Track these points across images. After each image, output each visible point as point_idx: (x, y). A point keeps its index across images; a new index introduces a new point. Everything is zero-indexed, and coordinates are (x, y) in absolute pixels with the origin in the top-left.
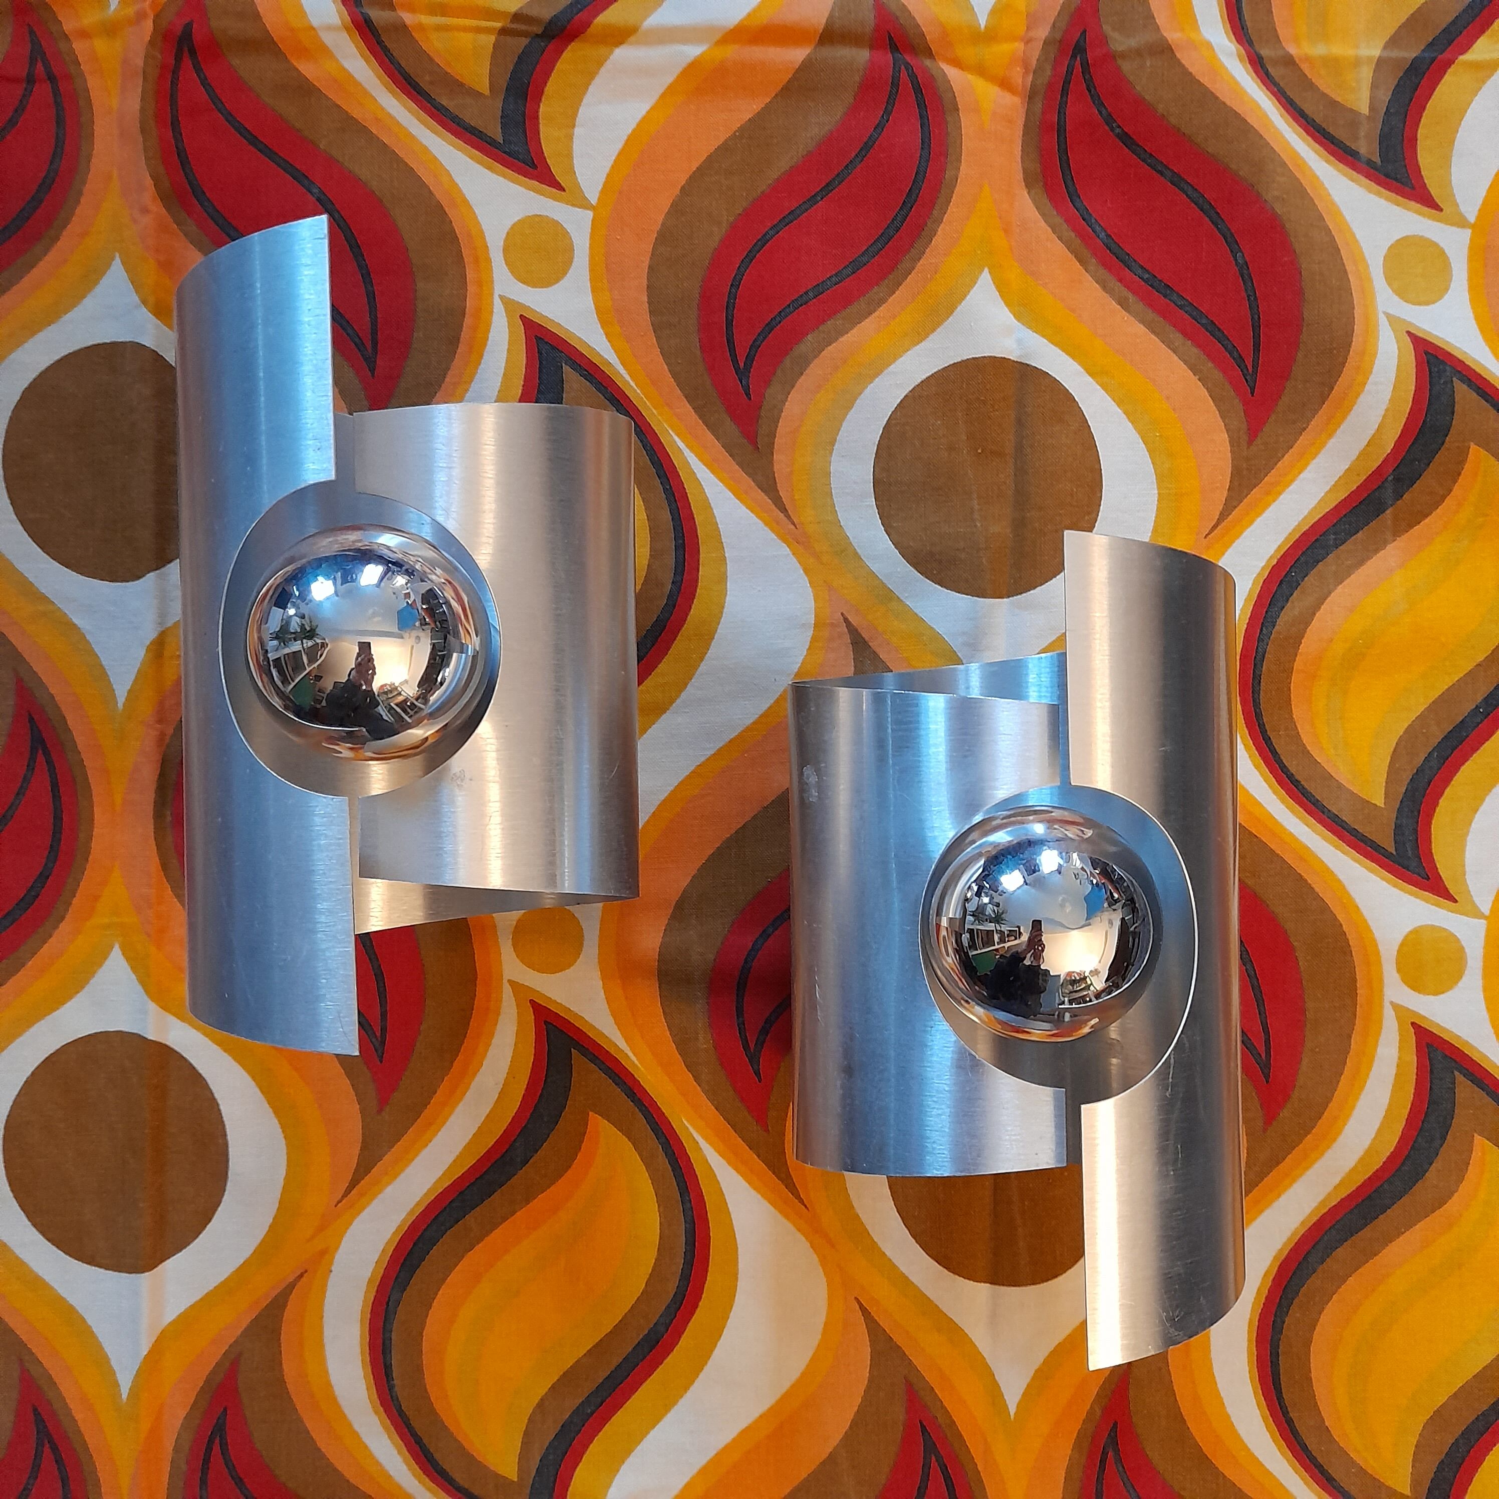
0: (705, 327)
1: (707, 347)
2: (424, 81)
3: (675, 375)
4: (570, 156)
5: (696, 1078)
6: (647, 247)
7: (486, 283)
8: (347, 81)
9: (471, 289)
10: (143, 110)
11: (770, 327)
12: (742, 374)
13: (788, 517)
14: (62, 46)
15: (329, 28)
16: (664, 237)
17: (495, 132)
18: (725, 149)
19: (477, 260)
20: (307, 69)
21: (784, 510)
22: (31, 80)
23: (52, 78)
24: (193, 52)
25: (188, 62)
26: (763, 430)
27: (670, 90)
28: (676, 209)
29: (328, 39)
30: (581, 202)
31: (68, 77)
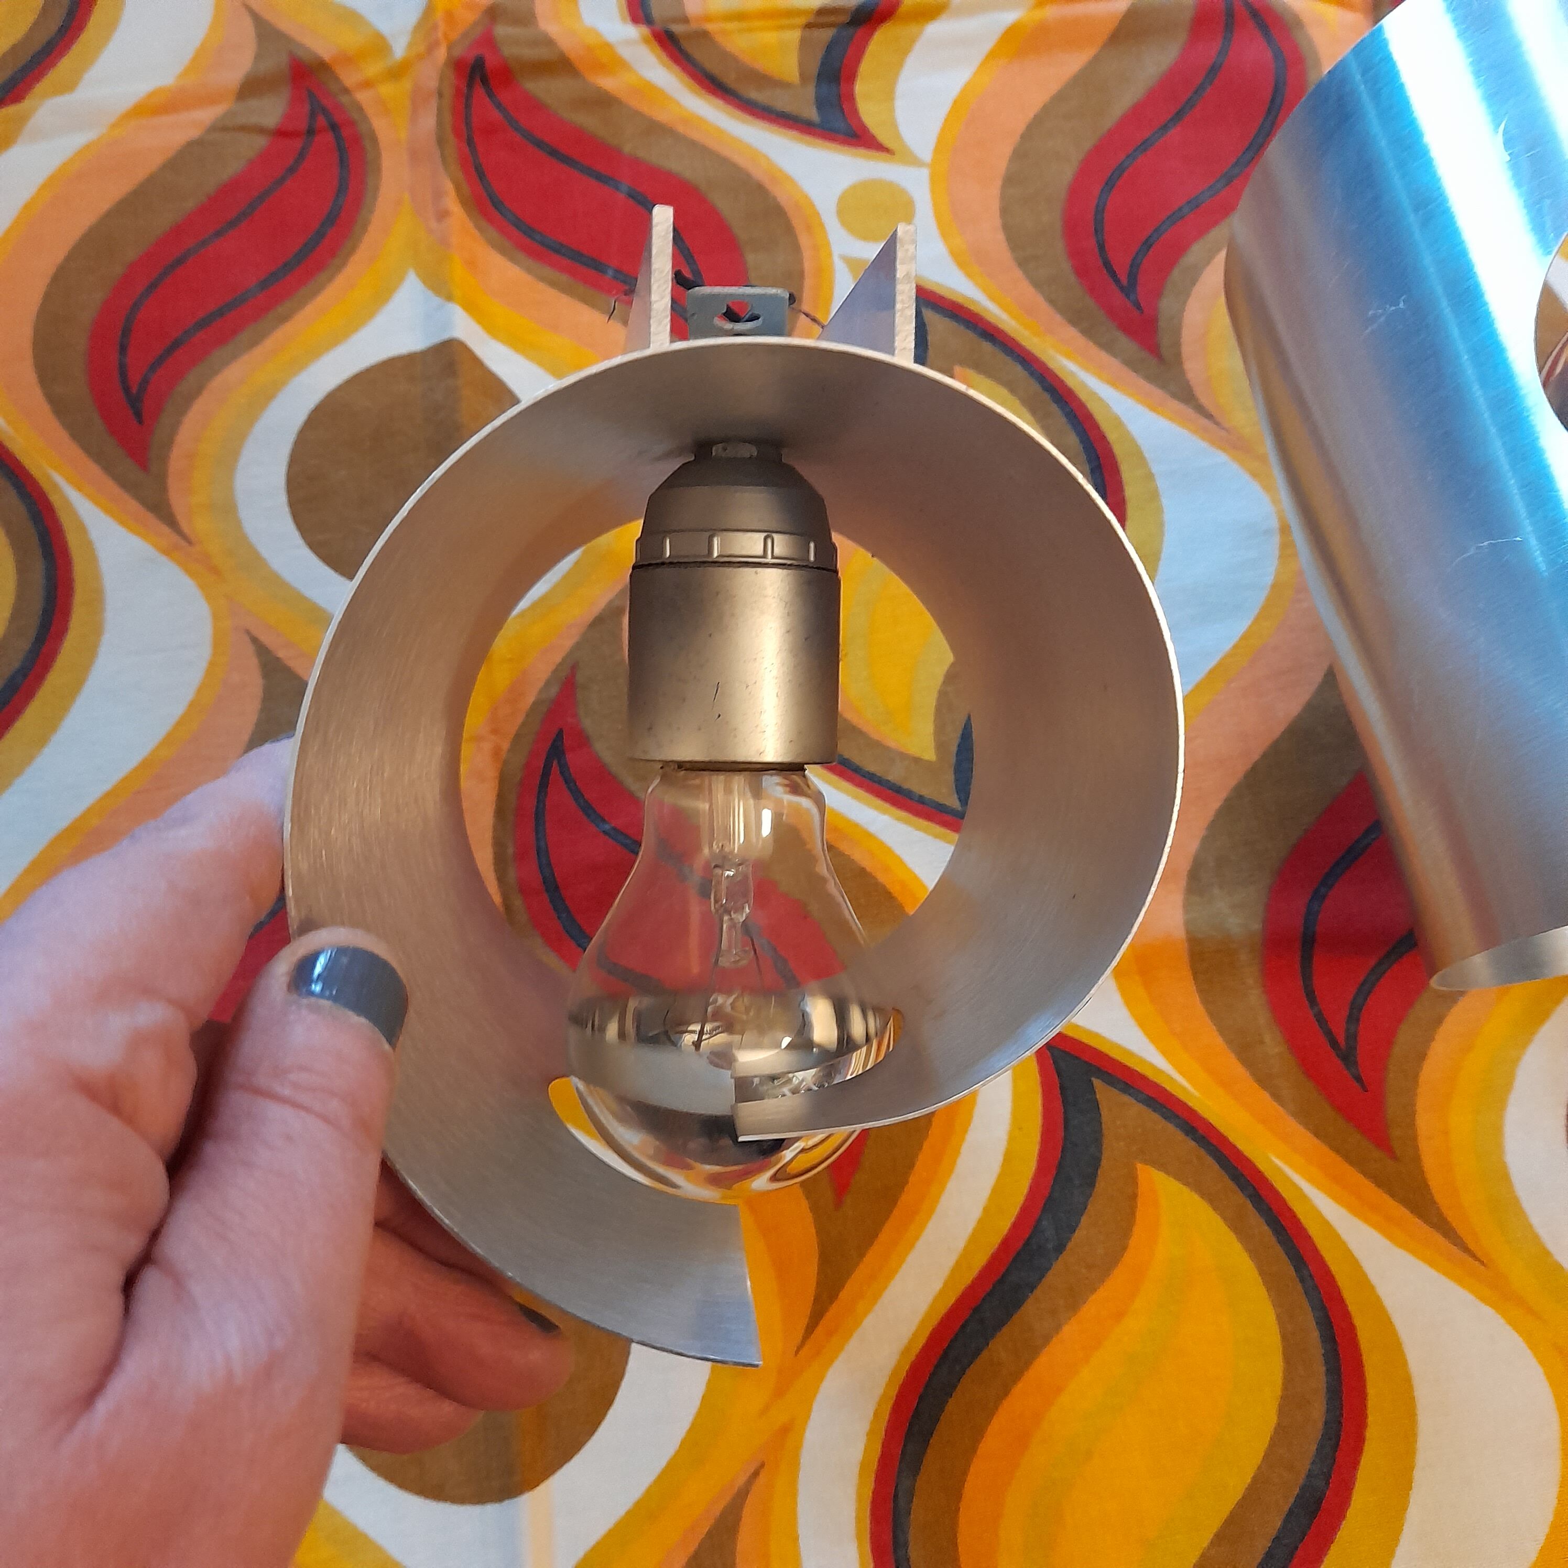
0: (1075, 254)
1: (1082, 271)
2: (730, 79)
3: (1052, 302)
4: (894, 125)
5: (1276, 1096)
6: (995, 191)
7: (822, 247)
8: (649, 90)
9: (807, 254)
10: (440, 123)
11: (1148, 244)
12: (1128, 290)
13: (1217, 423)
14: (344, 99)
15: (628, 42)
16: (1009, 180)
17: (811, 113)
18: (1059, 98)
19: (809, 228)
20: (607, 83)
21: (1209, 416)
22: (311, 132)
23: (334, 127)
24: (485, 81)
25: (480, 90)
26: (1165, 340)
27: (992, 55)
28: (1019, 154)
29: (625, 53)
30: (914, 161)
31: (352, 123)
